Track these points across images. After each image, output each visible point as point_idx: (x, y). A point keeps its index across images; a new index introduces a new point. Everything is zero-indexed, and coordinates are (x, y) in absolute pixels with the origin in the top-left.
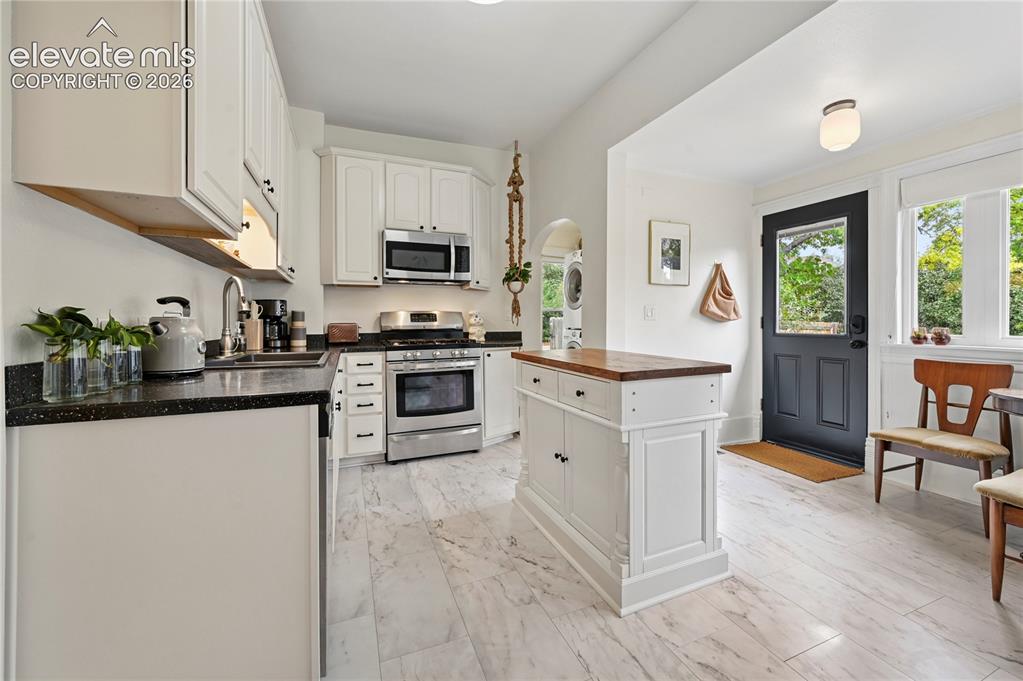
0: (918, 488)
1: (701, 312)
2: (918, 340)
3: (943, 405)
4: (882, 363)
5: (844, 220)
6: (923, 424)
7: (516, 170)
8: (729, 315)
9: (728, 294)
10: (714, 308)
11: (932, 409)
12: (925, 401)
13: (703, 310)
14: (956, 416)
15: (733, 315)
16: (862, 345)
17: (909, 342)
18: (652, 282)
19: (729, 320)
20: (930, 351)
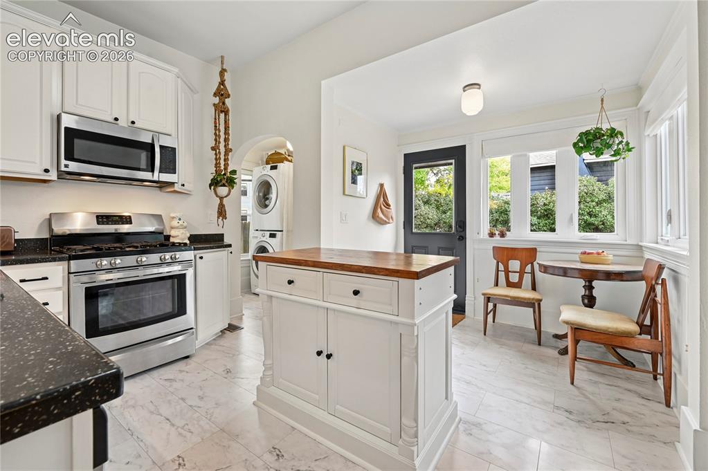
0: (494, 322)
1: (373, 217)
2: (492, 235)
3: (507, 272)
4: (474, 249)
5: (453, 161)
6: (497, 284)
7: (222, 83)
8: (389, 220)
9: (388, 205)
10: (381, 215)
11: (502, 275)
12: (498, 271)
13: (374, 216)
14: (514, 278)
15: (391, 221)
16: (463, 238)
17: (487, 237)
18: (346, 193)
19: (389, 223)
20: (498, 241)
